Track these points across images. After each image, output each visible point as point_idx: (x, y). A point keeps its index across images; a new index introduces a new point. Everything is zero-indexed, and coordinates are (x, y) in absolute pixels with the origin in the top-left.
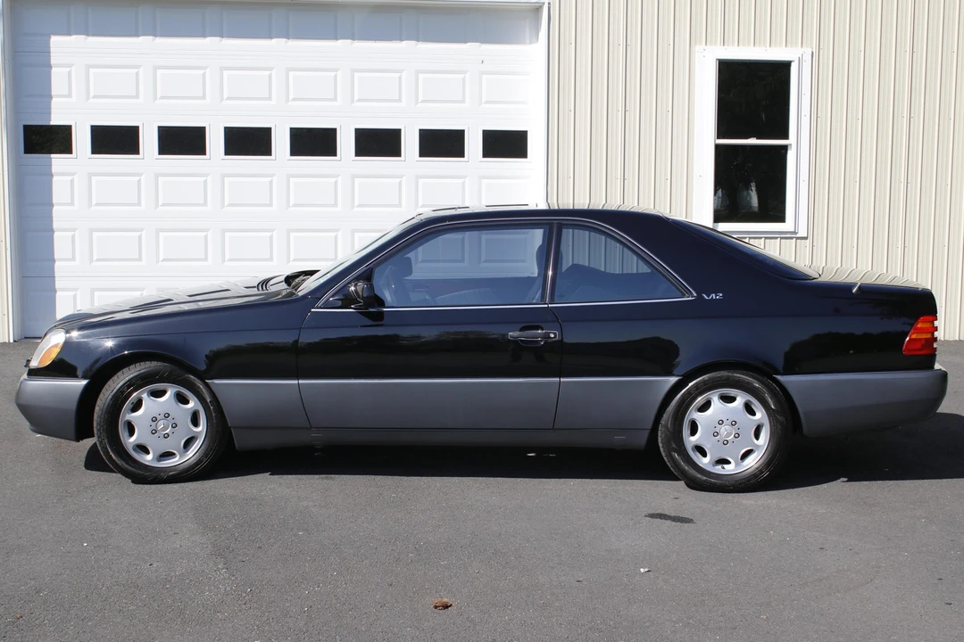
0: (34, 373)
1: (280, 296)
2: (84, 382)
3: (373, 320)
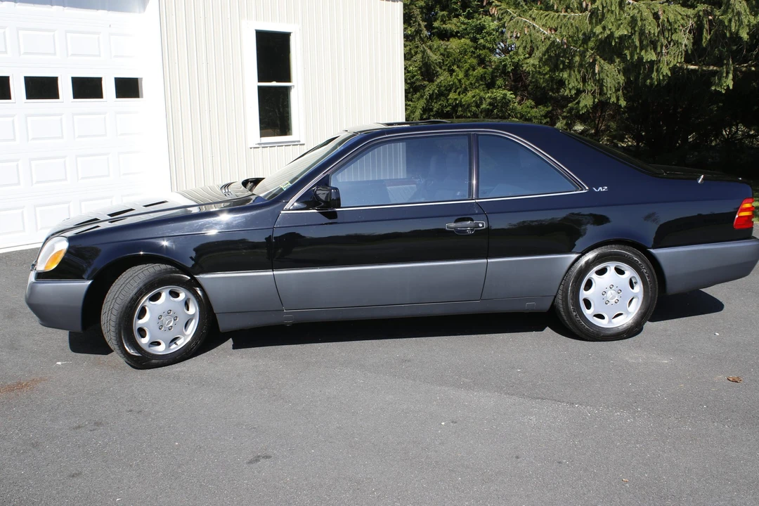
0: (41, 276)
1: (252, 202)
2: (90, 282)
3: (330, 218)
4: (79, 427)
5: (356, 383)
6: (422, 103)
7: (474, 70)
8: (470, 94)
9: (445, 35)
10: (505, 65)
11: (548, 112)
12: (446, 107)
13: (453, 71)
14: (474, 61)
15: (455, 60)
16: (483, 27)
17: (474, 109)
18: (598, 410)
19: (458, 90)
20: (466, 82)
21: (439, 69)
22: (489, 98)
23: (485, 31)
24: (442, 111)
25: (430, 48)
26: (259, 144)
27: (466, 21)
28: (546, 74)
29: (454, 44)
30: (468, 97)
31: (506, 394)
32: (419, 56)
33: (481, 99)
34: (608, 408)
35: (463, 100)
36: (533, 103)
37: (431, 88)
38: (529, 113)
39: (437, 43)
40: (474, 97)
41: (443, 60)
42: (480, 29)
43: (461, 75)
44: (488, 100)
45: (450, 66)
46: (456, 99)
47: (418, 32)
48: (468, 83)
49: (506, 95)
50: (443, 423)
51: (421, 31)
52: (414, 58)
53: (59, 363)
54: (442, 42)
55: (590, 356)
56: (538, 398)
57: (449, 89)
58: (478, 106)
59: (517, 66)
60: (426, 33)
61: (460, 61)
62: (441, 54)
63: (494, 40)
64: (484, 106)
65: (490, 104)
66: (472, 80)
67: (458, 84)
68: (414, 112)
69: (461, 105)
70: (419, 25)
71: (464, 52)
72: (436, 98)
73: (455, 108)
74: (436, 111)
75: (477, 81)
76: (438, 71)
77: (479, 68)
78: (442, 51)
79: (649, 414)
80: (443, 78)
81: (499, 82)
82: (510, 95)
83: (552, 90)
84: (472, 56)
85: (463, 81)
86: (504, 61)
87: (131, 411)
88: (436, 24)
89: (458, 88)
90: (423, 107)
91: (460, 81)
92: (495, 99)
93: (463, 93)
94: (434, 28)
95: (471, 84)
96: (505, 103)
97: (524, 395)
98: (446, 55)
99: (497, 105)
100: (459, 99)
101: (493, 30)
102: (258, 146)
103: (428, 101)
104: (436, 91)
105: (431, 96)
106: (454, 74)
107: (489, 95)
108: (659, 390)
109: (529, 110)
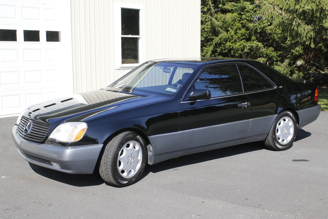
2: (101, 146)
4: (8, 209)
5: (152, 193)
6: (211, 48)
7: (240, 30)
8: (238, 44)
9: (224, 11)
10: (257, 29)
11: (281, 54)
12: (224, 50)
13: (228, 31)
14: (240, 25)
15: (229, 25)
16: (245, 8)
17: (240, 52)
18: (277, 213)
19: (231, 41)
20: (235, 37)
21: (220, 30)
22: (248, 46)
23: (246, 10)
24: (223, 52)
25: (216, 19)
26: (121, 67)
27: (236, 4)
28: (279, 34)
29: (229, 16)
30: (237, 45)
31: (229, 202)
32: (209, 22)
33: (244, 46)
34: (282, 213)
35: (234, 47)
36: (273, 49)
37: (217, 40)
38: (271, 54)
39: (220, 15)
40: (240, 45)
41: (223, 24)
42: (243, 9)
43: (233, 33)
44: (248, 47)
45: (227, 28)
46: (230, 46)
47: (209, 10)
48: (237, 37)
49: (258, 45)
50: (193, 216)
51: (211, 9)
52: (207, 24)
53: (3, 177)
54: (223, 15)
55: (279, 185)
56: (246, 206)
57: (226, 40)
58: (242, 50)
59: (263, 29)
60: (213, 10)
61: (232, 25)
62: (222, 21)
63: (251, 15)
64: (246, 50)
65: (249, 49)
66: (239, 35)
67: (231, 38)
68: (207, 53)
69: (233, 49)
70: (210, 6)
71: (234, 20)
72: (219, 46)
73: (230, 50)
74: (219, 52)
75: (242, 36)
76: (220, 31)
77: (243, 29)
78: (222, 20)
79: (304, 217)
80: (223, 35)
81: (253, 38)
82: (260, 45)
83: (282, 42)
84: (239, 22)
85: (234, 37)
86: (256, 26)
87: (35, 202)
88: (220, 6)
89: (231, 40)
90: (212, 50)
91: (232, 36)
92: (252, 47)
93: (234, 42)
94: (219, 8)
95: (238, 37)
96: (258, 49)
97: (239, 203)
98: (224, 22)
99: (253, 50)
100: (232, 46)
101: (250, 9)
102: (120, 68)
103: (214, 47)
104: (219, 42)
105: (216, 44)
106: (229, 32)
107: (249, 44)
108: (312, 205)
109: (271, 52)
